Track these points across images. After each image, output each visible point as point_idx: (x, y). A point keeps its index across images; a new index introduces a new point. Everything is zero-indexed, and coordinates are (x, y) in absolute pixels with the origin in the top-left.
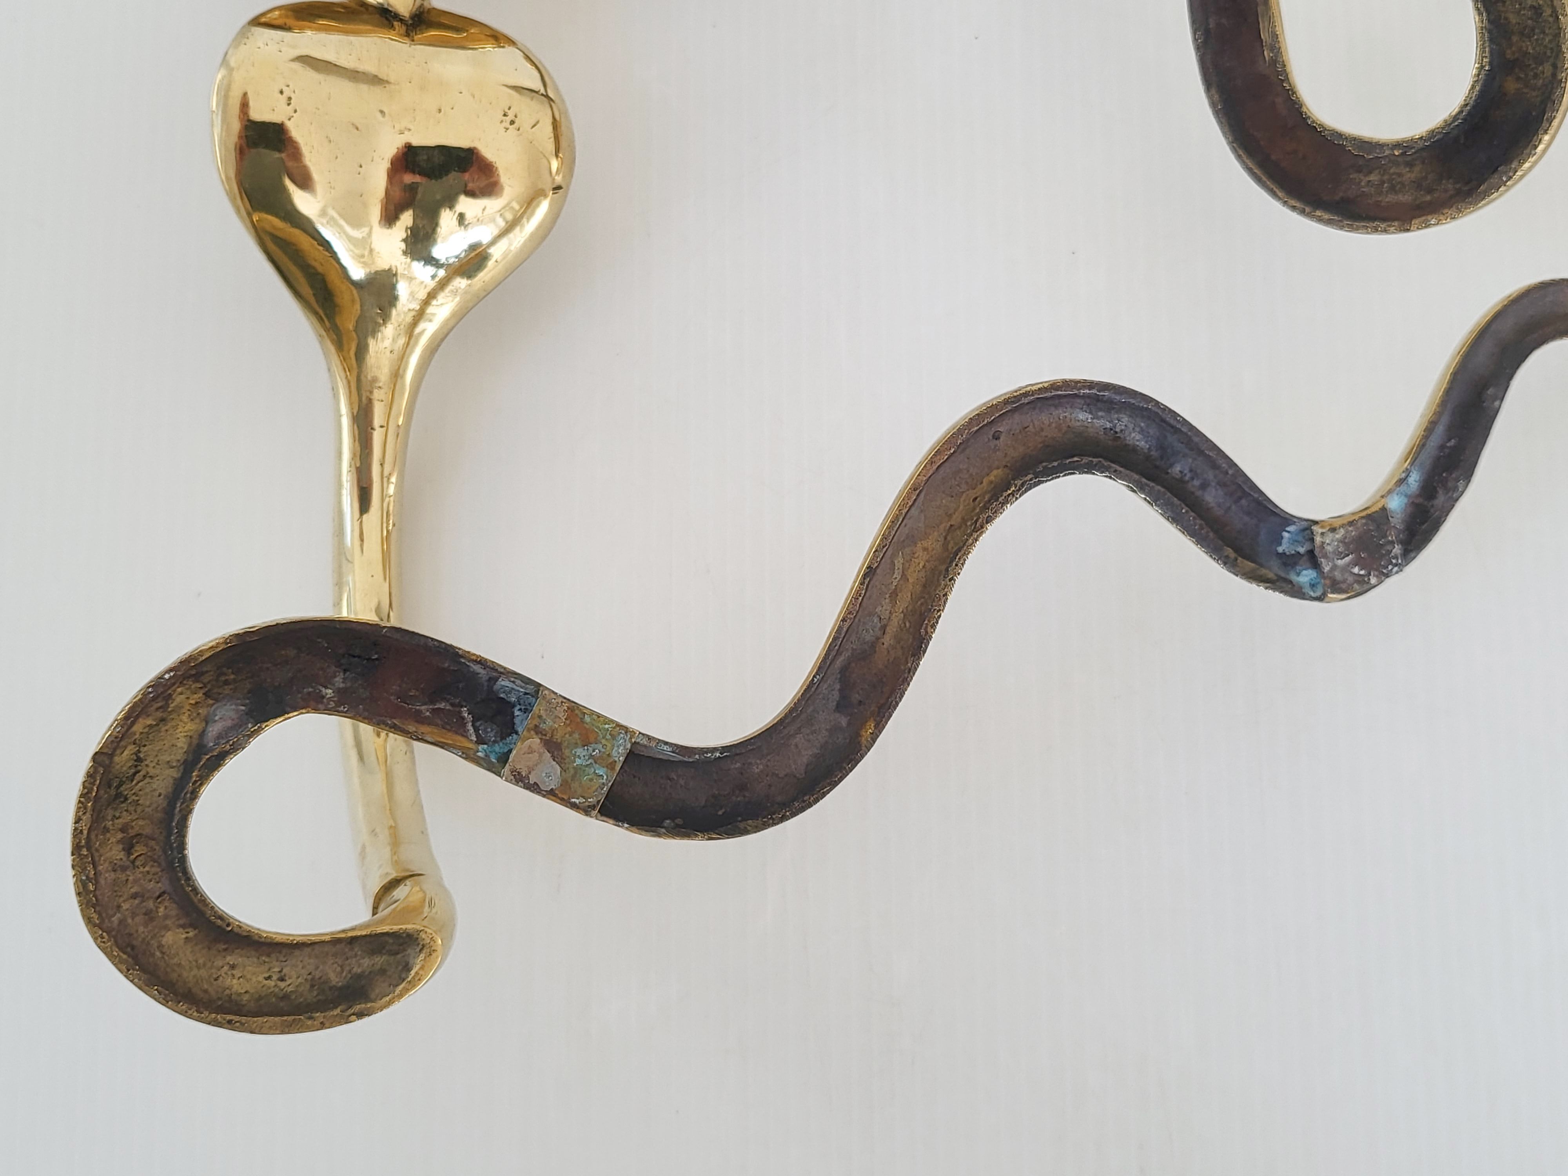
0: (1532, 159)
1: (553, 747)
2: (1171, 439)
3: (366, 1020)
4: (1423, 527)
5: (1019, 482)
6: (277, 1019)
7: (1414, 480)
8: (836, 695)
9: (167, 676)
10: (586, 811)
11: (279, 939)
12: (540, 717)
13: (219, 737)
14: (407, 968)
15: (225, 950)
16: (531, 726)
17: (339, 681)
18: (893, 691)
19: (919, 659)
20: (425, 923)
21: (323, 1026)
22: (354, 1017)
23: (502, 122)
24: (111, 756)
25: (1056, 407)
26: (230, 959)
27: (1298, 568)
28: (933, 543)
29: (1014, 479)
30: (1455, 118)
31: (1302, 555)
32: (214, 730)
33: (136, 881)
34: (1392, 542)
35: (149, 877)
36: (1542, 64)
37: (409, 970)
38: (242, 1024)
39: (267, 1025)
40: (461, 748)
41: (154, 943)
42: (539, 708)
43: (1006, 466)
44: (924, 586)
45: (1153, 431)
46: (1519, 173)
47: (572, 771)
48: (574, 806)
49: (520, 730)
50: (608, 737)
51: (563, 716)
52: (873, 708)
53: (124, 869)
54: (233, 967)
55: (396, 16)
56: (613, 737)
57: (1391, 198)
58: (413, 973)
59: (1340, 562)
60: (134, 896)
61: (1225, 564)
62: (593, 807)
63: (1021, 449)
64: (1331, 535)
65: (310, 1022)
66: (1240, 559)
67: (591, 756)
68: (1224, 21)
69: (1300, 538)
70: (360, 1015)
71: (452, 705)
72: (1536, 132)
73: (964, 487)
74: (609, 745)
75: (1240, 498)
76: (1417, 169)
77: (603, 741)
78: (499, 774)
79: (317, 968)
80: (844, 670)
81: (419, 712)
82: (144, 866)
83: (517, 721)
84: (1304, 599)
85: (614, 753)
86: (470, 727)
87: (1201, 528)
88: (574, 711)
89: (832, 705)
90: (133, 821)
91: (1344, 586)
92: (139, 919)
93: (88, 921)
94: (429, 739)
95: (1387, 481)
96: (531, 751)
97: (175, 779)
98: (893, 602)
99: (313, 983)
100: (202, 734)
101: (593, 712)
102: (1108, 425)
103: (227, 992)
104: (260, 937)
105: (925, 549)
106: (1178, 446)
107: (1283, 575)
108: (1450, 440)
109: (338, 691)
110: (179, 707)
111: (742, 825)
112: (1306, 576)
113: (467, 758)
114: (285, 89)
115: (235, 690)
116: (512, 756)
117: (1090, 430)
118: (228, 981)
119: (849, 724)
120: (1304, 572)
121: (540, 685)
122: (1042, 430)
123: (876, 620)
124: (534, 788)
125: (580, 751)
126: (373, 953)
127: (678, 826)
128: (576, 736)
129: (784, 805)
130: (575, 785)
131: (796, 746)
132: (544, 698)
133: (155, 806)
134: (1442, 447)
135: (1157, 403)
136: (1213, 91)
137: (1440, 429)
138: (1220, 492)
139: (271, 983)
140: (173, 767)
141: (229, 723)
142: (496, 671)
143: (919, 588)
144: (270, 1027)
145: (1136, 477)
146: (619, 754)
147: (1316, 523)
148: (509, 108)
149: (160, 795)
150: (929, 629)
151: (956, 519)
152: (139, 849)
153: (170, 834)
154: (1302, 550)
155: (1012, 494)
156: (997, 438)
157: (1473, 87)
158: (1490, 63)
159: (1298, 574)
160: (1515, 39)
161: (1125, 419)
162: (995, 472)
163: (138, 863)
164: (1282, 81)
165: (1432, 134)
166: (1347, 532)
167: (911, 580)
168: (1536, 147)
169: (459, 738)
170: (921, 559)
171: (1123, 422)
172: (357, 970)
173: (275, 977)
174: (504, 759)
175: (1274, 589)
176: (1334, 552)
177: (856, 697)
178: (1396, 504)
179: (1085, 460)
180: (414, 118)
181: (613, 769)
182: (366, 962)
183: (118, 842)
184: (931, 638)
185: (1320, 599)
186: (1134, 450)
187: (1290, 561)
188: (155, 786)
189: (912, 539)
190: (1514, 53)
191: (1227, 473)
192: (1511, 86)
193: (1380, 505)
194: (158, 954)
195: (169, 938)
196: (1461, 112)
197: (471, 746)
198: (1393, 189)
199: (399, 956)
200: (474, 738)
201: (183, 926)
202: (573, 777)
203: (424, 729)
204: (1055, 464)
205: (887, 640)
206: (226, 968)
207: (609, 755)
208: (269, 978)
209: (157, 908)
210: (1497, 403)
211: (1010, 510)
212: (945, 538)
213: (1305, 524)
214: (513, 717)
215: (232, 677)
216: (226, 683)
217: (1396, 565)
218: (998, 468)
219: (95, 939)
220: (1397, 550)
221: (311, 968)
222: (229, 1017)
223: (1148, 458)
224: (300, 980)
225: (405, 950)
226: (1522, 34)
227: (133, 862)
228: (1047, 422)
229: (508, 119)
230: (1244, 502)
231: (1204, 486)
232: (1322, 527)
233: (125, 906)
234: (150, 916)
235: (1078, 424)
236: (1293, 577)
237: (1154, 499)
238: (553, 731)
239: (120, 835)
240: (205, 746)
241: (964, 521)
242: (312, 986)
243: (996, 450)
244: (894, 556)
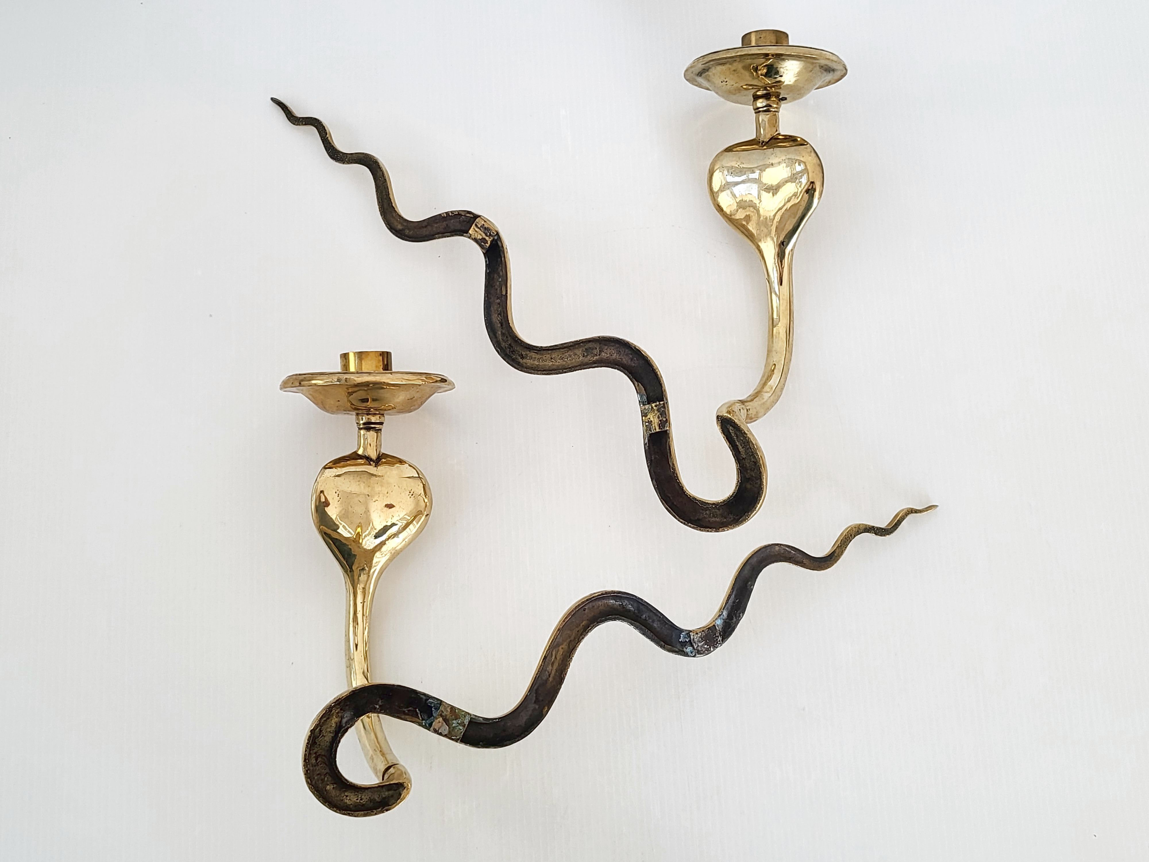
0: (755, 512)
1: (446, 720)
2: (641, 607)
3: (389, 812)
4: (729, 630)
5: (592, 625)
6: (362, 812)
7: (725, 613)
8: (534, 698)
9: (332, 705)
10: (456, 741)
11: (363, 786)
12: (442, 711)
13: (346, 722)
14: (400, 795)
15: (345, 791)
16: (439, 714)
17: (380, 703)
18: (553, 696)
19: (561, 685)
20: (405, 780)
21: (376, 814)
22: (385, 811)
23: (409, 495)
24: (315, 730)
25: (603, 599)
26: (346, 794)
27: (686, 646)
28: (565, 646)
29: (590, 624)
30: (731, 497)
31: (687, 642)
32: (344, 720)
33: (319, 770)
34: (718, 636)
35: (322, 768)
36: (757, 480)
37: (401, 795)
38: (352, 814)
39: (361, 814)
40: (417, 722)
41: (324, 789)
42: (442, 708)
43: (588, 620)
44: (562, 661)
45: (635, 605)
46: (751, 516)
47: (452, 728)
48: (453, 739)
49: (434, 715)
50: (463, 716)
51: (449, 710)
52: (547, 702)
53: (315, 766)
54: (347, 796)
55: (371, 460)
56: (465, 717)
57: (714, 519)
58: (402, 796)
59: (700, 644)
60: (318, 774)
61: (661, 647)
62: (458, 739)
63: (593, 614)
64: (696, 635)
65: (372, 813)
66: (666, 645)
67: (458, 723)
68: (657, 456)
69: (686, 636)
70: (387, 810)
71: (413, 708)
72: (756, 504)
73: (574, 627)
74: (463, 719)
75: (665, 625)
76: (721, 510)
77: (462, 718)
78: (429, 730)
79: (372, 796)
80: (536, 690)
81: (404, 711)
82: (321, 764)
83: (433, 712)
84: (689, 657)
85: (465, 722)
86: (419, 715)
87: (652, 636)
88: (453, 708)
89: (533, 701)
90: (318, 750)
91: (702, 652)
92: (320, 782)
93: (307, 782)
94: (409, 720)
95: (715, 615)
96: (439, 722)
97: (332, 737)
98: (552, 666)
99: (371, 800)
100: (341, 722)
101: (458, 709)
102: (621, 603)
103: (346, 804)
104: (357, 786)
105: (562, 648)
106: (644, 609)
107: (681, 649)
108: (737, 600)
109: (380, 706)
110: (333, 714)
111: (505, 743)
112: (689, 649)
113: (420, 725)
114: (337, 491)
115: (349, 707)
116: (433, 724)
117: (615, 606)
118: (346, 801)
119: (539, 708)
120: (688, 648)
121: (441, 701)
122: (599, 607)
123: (547, 672)
124: (440, 734)
125: (454, 721)
126: (389, 790)
127: (484, 744)
128: (453, 717)
129: (518, 736)
130: (453, 733)
131: (522, 716)
132: (443, 705)
133: (325, 745)
134: (734, 602)
135: (636, 597)
136: (654, 481)
137: (733, 596)
138: (659, 623)
139: (358, 801)
140: (331, 733)
141: (349, 718)
142: (428, 697)
143: (560, 662)
144: (361, 815)
145: (630, 621)
146: (466, 722)
147: (691, 631)
148: (411, 490)
149: (327, 742)
150: (565, 675)
151: (572, 638)
152: (319, 759)
153: (331, 755)
154: (687, 640)
155: (590, 629)
156: (585, 610)
157: (736, 487)
158: (741, 480)
159: (686, 649)
160: (749, 471)
161: (626, 601)
162: (584, 622)
163: (319, 764)
164: (676, 479)
165: (724, 501)
166: (702, 634)
167: (558, 659)
168: (756, 508)
169: (417, 719)
170: (561, 652)
171: (625, 602)
172: (384, 796)
173: (359, 799)
174: (431, 725)
175: (678, 655)
176: (698, 641)
177: (541, 698)
178: (719, 622)
179: (613, 617)
180: (379, 496)
181: (465, 727)
182: (387, 793)
183: (314, 757)
184: (565, 678)
185: (694, 656)
186: (630, 611)
187: (684, 644)
188: (325, 739)
189: (558, 645)
190: (748, 476)
191: (660, 617)
192: (749, 486)
193: (713, 624)
194: (325, 793)
195: (328, 787)
196: (733, 495)
197: (421, 721)
198: (714, 516)
199: (397, 791)
200: (421, 719)
201: (332, 784)
202: (453, 730)
203: (407, 717)
204: (604, 619)
205: (551, 679)
206: (345, 797)
207: (464, 722)
208: (357, 799)
209: (325, 778)
210: (752, 587)
211: (590, 635)
212: (569, 644)
213: (687, 632)
214: (432, 711)
215: (349, 703)
216: (347, 705)
217: (720, 643)
218: (585, 620)
219: (309, 788)
220: (720, 638)
221: (370, 796)
222: (349, 812)
223: (634, 613)
224: (367, 800)
225: (399, 789)
226: (751, 470)
227: (317, 763)
228: (601, 604)
229: (411, 494)
230: (666, 626)
231: (653, 621)
232: (693, 633)
233: (316, 778)
234: (323, 780)
235: (611, 604)
236: (685, 649)
237: (637, 627)
238: (446, 715)
239: (314, 755)
240: (342, 726)
241: (575, 638)
242: (371, 802)
243: (584, 614)
244: (553, 651)
